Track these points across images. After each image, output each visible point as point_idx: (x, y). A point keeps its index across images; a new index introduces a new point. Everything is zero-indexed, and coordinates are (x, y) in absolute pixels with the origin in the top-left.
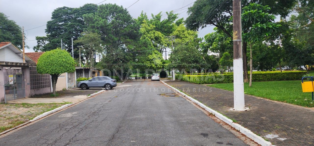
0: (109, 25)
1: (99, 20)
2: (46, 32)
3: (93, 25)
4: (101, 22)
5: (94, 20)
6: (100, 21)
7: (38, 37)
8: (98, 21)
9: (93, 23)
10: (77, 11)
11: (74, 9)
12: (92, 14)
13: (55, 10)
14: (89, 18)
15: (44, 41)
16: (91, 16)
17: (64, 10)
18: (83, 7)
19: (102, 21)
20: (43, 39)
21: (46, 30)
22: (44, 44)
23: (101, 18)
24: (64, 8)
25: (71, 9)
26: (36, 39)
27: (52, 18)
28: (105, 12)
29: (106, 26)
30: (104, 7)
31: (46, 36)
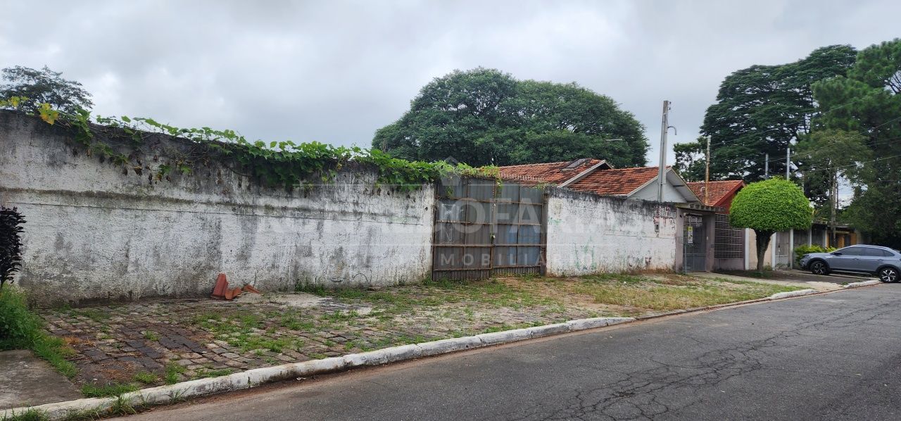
0: (893, 104)
1: (861, 92)
2: (701, 132)
3: (841, 107)
4: (867, 97)
5: (846, 92)
6: (865, 93)
7: (678, 145)
8: (858, 95)
9: (842, 102)
10: (788, 72)
11: (779, 67)
12: (839, 79)
13: (729, 78)
14: (831, 89)
15: (692, 154)
16: (835, 85)
17: (753, 75)
18: (809, 59)
19: (872, 95)
20: (688, 149)
21: (702, 128)
22: (690, 162)
23: (866, 86)
24: (753, 69)
25: (772, 70)
26: (675, 151)
27: (719, 98)
28: (881, 66)
29: (883, 108)
30: (879, 53)
31: (696, 142)
